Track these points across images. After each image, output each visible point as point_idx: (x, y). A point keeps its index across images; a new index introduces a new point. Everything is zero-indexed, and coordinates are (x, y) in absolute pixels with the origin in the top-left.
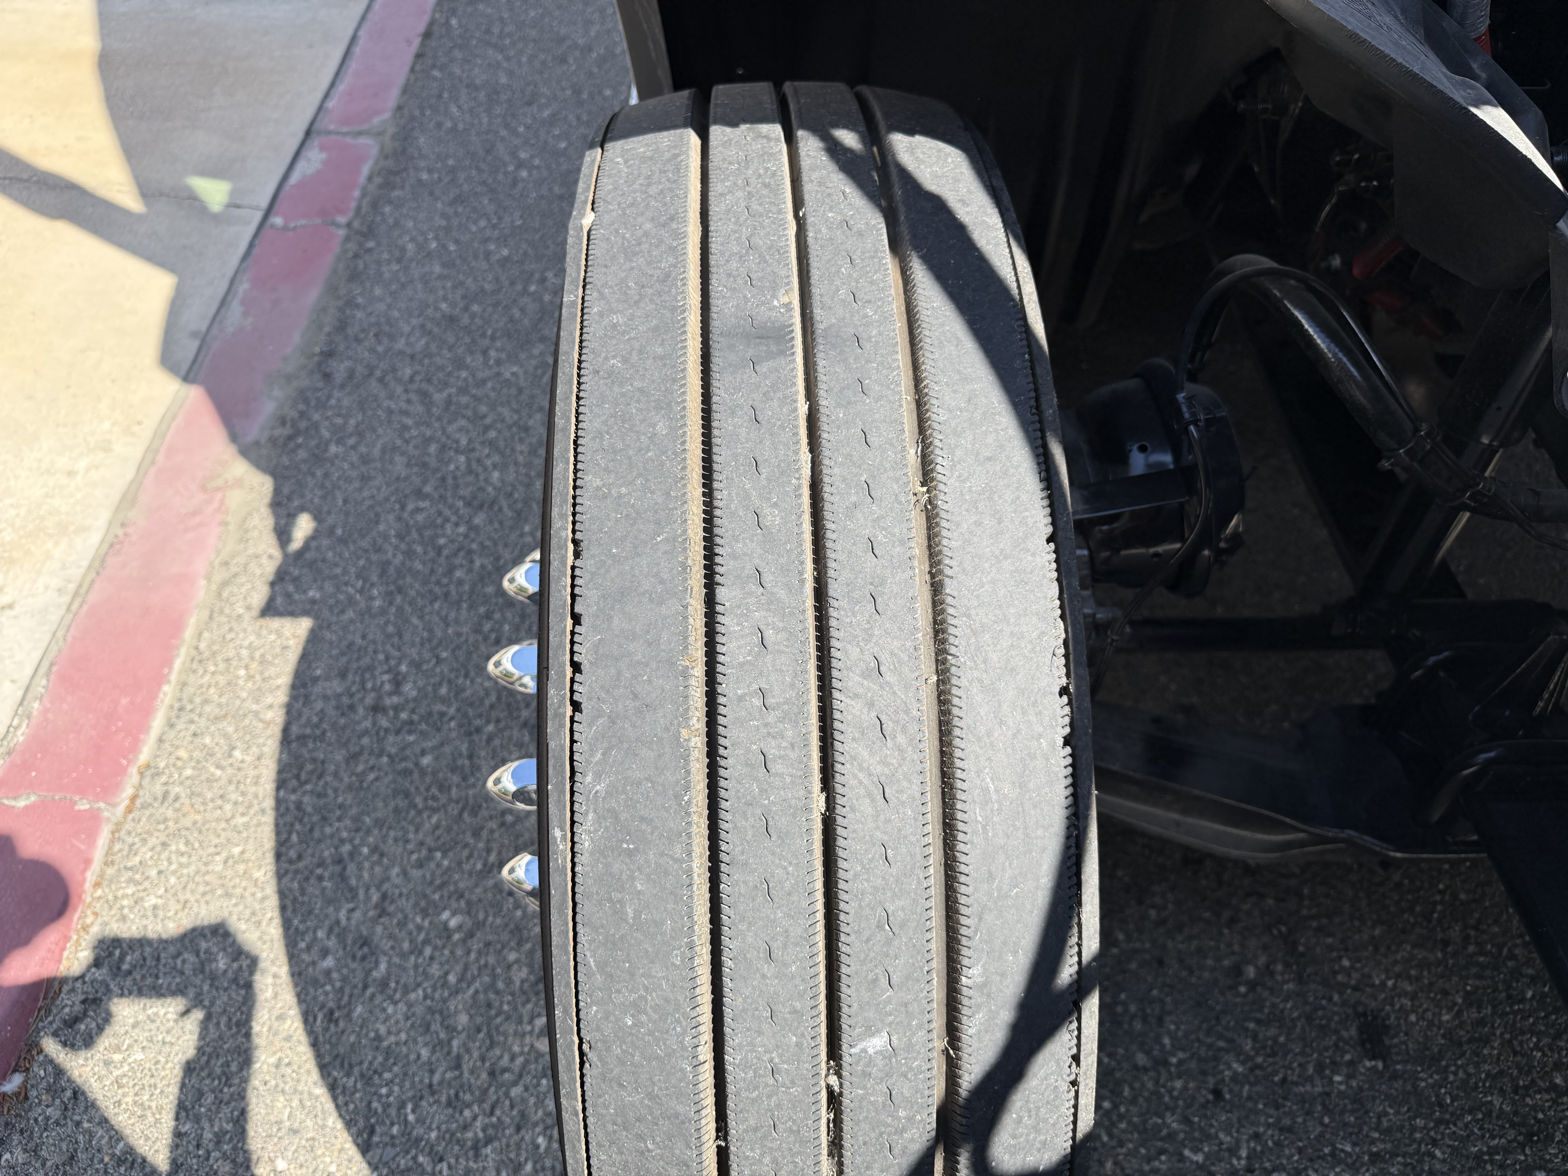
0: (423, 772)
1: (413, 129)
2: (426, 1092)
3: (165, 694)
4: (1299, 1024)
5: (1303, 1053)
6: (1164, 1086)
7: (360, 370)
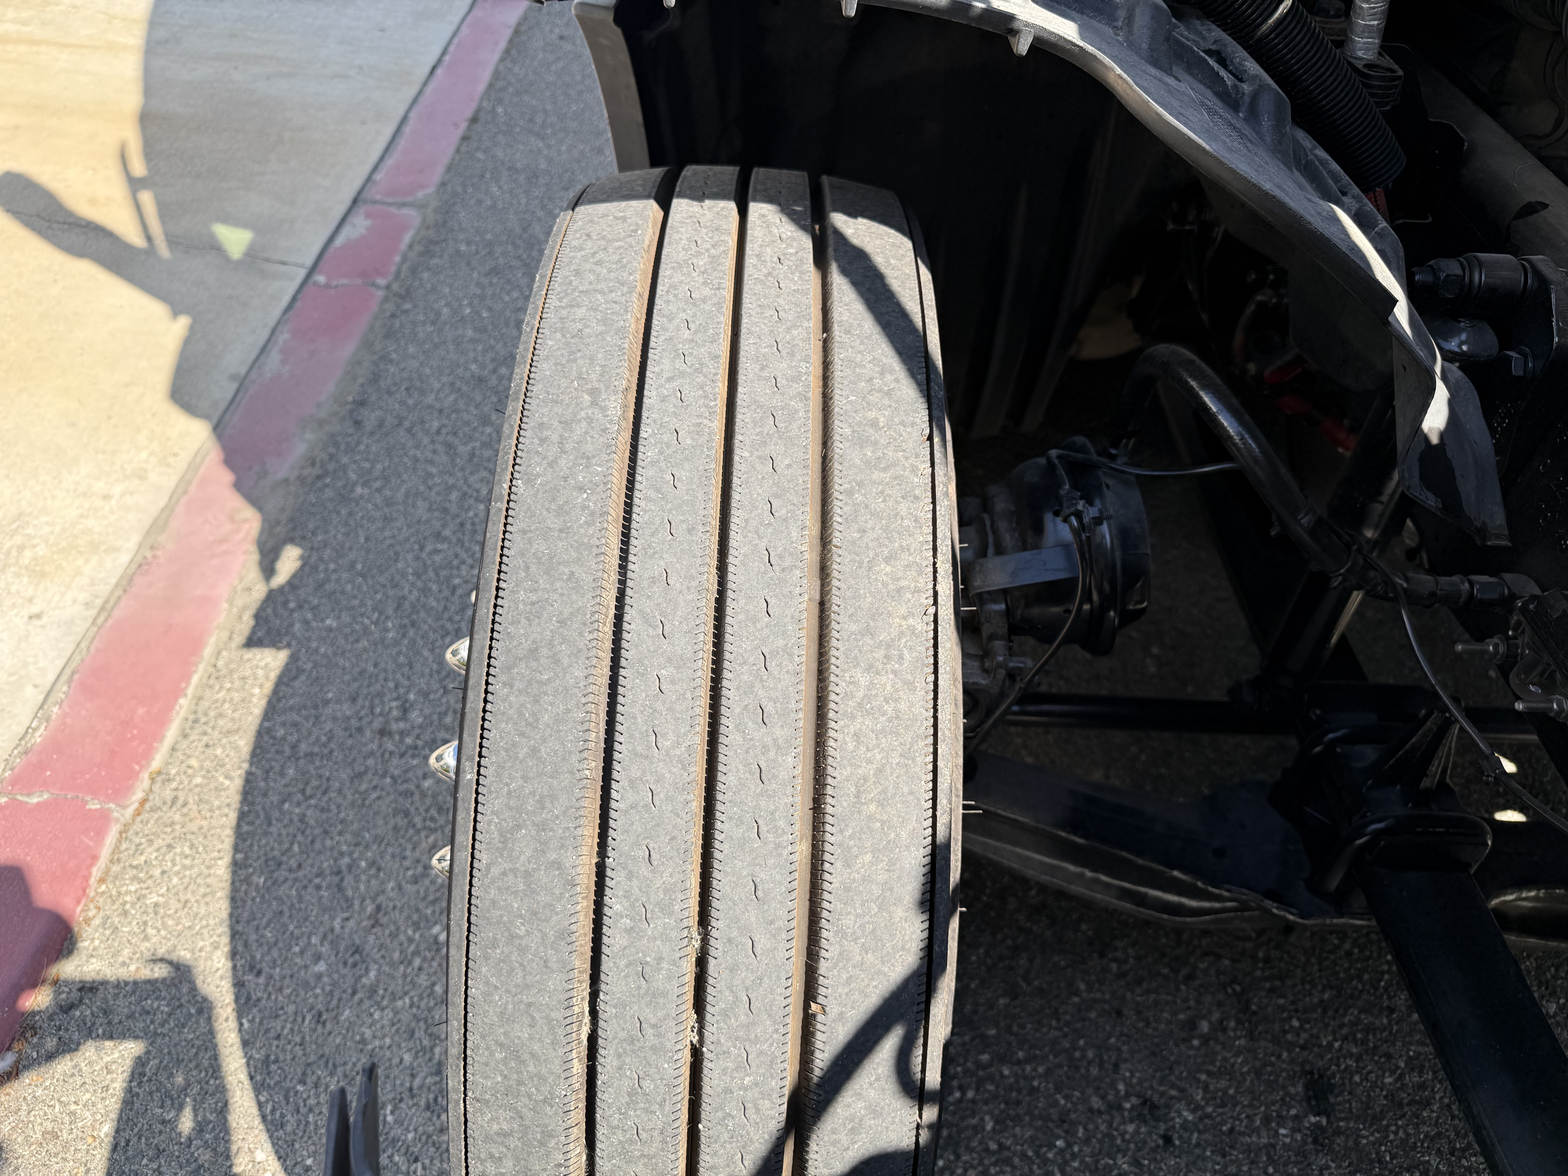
0: (423, 795)
1: (454, 204)
2: (405, 1096)
3: (181, 707)
4: (1249, 1079)
5: (1251, 1106)
6: (1116, 1130)
7: (390, 420)
